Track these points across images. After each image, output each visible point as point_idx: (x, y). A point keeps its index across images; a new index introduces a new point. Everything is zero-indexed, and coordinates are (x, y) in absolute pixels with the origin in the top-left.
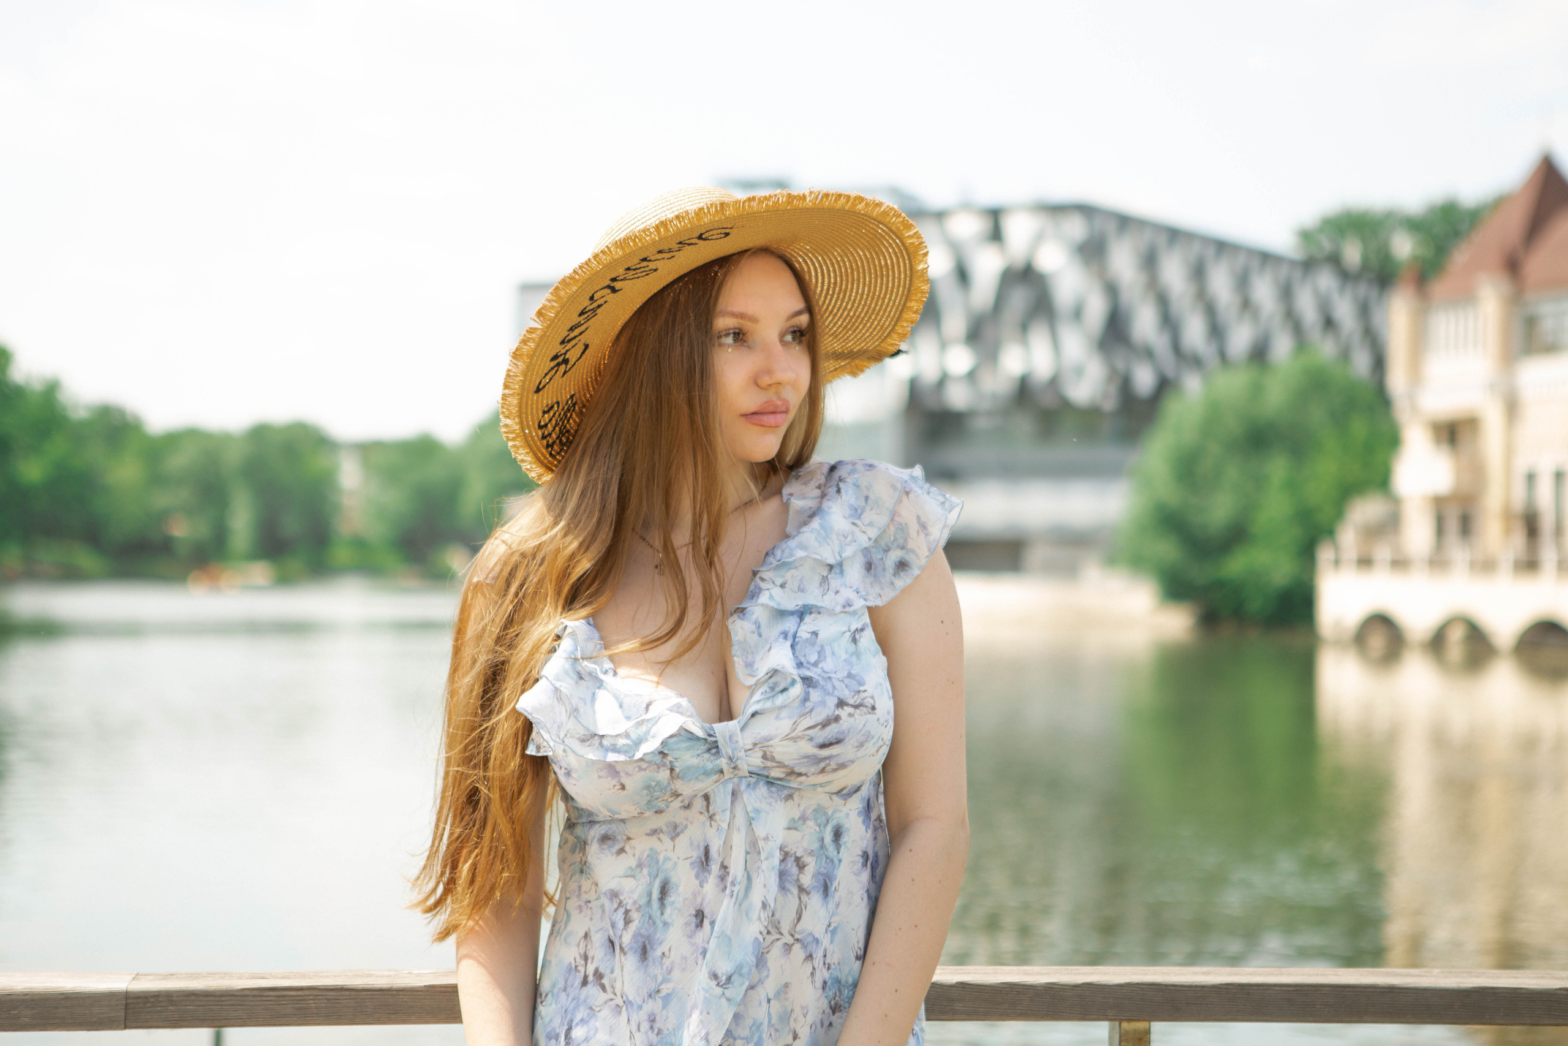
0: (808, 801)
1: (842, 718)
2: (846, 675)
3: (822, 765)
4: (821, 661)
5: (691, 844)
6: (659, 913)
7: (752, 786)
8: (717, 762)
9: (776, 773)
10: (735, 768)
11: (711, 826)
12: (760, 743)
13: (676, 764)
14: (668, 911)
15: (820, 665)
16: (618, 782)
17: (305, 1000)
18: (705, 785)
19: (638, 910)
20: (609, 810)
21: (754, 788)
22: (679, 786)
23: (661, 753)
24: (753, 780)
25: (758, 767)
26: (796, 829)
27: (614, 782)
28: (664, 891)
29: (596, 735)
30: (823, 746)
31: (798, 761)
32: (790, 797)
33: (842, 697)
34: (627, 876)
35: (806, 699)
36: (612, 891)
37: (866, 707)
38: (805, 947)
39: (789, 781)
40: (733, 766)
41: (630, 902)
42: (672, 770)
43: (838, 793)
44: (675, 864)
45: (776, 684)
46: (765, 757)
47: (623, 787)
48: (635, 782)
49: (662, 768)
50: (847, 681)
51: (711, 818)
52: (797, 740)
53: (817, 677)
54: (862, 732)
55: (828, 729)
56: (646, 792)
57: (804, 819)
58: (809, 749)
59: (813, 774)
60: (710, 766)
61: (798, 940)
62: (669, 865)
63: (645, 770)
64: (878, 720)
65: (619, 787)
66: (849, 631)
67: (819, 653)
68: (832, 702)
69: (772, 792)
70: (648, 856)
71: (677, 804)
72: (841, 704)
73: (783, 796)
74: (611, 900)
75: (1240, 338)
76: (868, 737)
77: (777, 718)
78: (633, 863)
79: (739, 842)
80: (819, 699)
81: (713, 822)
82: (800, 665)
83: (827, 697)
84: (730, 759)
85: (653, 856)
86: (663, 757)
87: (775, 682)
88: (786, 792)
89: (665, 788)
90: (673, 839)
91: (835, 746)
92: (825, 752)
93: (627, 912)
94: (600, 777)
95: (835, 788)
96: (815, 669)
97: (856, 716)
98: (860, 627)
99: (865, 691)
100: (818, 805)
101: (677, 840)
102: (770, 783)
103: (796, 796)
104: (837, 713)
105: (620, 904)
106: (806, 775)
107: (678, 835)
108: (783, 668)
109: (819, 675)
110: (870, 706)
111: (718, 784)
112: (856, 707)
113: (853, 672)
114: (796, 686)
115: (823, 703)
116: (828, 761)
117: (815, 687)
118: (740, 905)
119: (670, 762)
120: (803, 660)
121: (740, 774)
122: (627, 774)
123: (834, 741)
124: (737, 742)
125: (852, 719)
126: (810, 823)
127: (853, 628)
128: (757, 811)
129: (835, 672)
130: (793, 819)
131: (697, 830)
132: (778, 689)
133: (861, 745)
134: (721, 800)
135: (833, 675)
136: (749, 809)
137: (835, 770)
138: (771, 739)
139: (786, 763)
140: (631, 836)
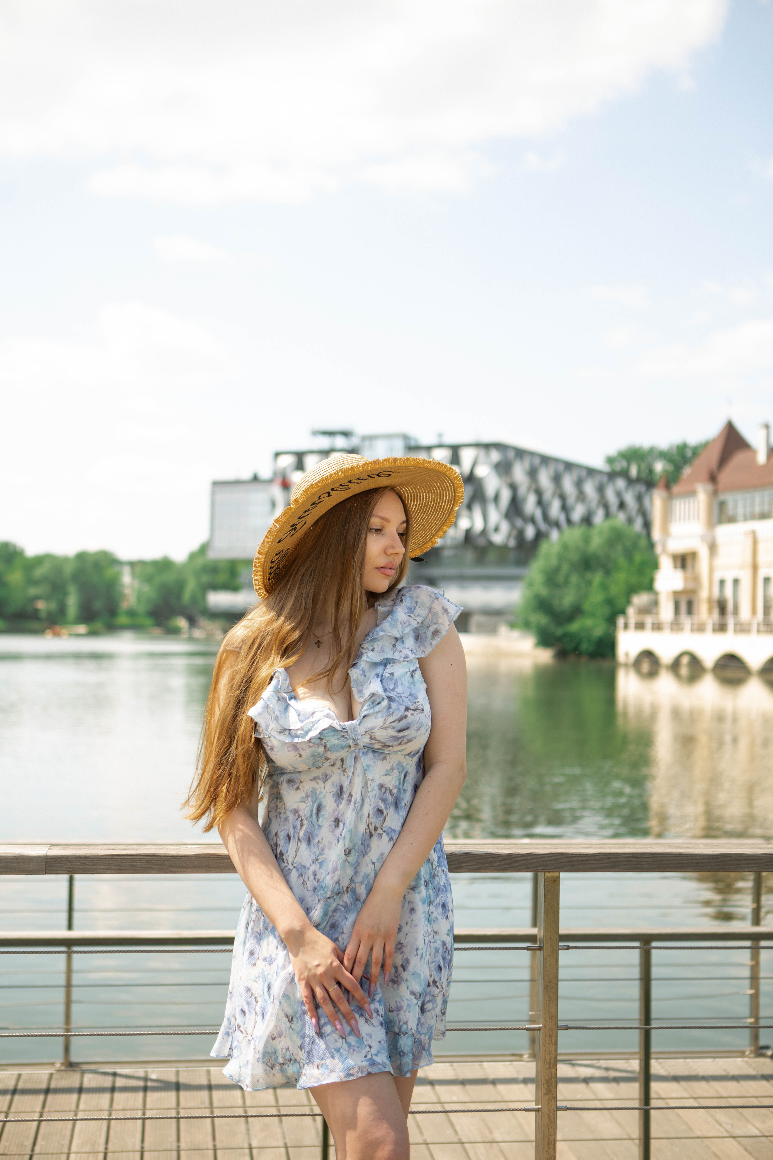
0: (394, 759)
1: (408, 716)
2: (409, 694)
3: (400, 741)
4: (396, 688)
5: (333, 785)
6: (316, 820)
7: (365, 753)
8: (347, 742)
9: (377, 746)
10: (356, 744)
11: (344, 775)
12: (368, 731)
13: (327, 744)
14: (321, 819)
15: (396, 690)
16: (298, 753)
17: (135, 861)
18: (342, 754)
19: (306, 819)
20: (293, 767)
21: (366, 755)
22: (329, 754)
23: (320, 738)
24: (365, 750)
25: (368, 743)
26: (389, 775)
27: (296, 753)
28: (319, 809)
29: (287, 729)
30: (400, 731)
31: (388, 739)
32: (384, 758)
33: (407, 706)
34: (301, 802)
35: (389, 707)
36: (295, 809)
37: (420, 710)
38: (388, 834)
39: (384, 750)
40: (355, 743)
41: (303, 815)
42: (325, 747)
43: (408, 755)
44: (325, 795)
45: (374, 701)
46: (371, 738)
47: (301, 756)
48: (306, 753)
49: (320, 746)
50: (409, 697)
51: (344, 771)
52: (387, 728)
53: (394, 696)
54: (419, 722)
55: (402, 722)
56: (312, 758)
57: (392, 769)
58: (393, 733)
59: (396, 746)
60: (344, 744)
61: (384, 831)
62: (321, 796)
63: (312, 747)
64: (425, 716)
65: (299, 756)
66: (410, 671)
67: (394, 684)
68: (403, 708)
69: (376, 756)
70: (311, 791)
71: (327, 764)
72: (407, 709)
73: (381, 758)
74: (295, 814)
75: (578, 512)
76: (422, 725)
77: (376, 717)
78: (304, 795)
79: (358, 782)
80: (396, 707)
81: (345, 773)
82: (385, 690)
83: (400, 706)
84: (354, 740)
85: (314, 791)
86: (321, 740)
87: (374, 700)
88: (382, 756)
89: (322, 756)
90: (324, 782)
91: (406, 731)
92: (401, 734)
93: (302, 820)
94: (289, 751)
95: (407, 752)
96: (393, 692)
97: (415, 714)
98: (414, 669)
99: (418, 702)
100: (399, 761)
101: (327, 783)
102: (374, 751)
103: (388, 758)
104: (405, 714)
105: (299, 816)
106: (392, 746)
107: (327, 780)
108: (377, 692)
109: (395, 695)
110: (421, 709)
111: (347, 753)
112: (415, 710)
113: (412, 693)
114: (385, 701)
115: (398, 709)
116: (403, 739)
117: (393, 701)
118: (358, 813)
119: (325, 743)
120: (387, 687)
121: (359, 747)
122: (303, 749)
123: (405, 728)
124: (357, 731)
125: (413, 717)
126: (396, 771)
127: (411, 670)
128: (368, 766)
129: (403, 693)
130: (387, 770)
131: (336, 777)
132: (376, 703)
133: (418, 729)
134: (349, 761)
135: (402, 695)
136: (364, 765)
137: (406, 743)
138: (374, 729)
139: (382, 741)
140: (302, 780)
